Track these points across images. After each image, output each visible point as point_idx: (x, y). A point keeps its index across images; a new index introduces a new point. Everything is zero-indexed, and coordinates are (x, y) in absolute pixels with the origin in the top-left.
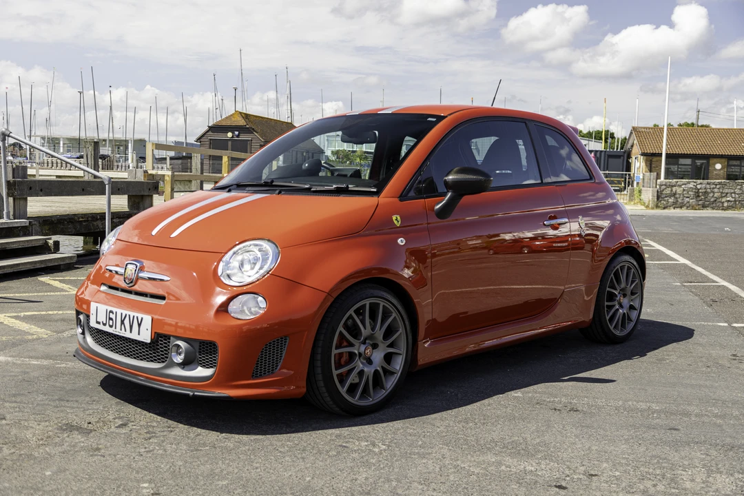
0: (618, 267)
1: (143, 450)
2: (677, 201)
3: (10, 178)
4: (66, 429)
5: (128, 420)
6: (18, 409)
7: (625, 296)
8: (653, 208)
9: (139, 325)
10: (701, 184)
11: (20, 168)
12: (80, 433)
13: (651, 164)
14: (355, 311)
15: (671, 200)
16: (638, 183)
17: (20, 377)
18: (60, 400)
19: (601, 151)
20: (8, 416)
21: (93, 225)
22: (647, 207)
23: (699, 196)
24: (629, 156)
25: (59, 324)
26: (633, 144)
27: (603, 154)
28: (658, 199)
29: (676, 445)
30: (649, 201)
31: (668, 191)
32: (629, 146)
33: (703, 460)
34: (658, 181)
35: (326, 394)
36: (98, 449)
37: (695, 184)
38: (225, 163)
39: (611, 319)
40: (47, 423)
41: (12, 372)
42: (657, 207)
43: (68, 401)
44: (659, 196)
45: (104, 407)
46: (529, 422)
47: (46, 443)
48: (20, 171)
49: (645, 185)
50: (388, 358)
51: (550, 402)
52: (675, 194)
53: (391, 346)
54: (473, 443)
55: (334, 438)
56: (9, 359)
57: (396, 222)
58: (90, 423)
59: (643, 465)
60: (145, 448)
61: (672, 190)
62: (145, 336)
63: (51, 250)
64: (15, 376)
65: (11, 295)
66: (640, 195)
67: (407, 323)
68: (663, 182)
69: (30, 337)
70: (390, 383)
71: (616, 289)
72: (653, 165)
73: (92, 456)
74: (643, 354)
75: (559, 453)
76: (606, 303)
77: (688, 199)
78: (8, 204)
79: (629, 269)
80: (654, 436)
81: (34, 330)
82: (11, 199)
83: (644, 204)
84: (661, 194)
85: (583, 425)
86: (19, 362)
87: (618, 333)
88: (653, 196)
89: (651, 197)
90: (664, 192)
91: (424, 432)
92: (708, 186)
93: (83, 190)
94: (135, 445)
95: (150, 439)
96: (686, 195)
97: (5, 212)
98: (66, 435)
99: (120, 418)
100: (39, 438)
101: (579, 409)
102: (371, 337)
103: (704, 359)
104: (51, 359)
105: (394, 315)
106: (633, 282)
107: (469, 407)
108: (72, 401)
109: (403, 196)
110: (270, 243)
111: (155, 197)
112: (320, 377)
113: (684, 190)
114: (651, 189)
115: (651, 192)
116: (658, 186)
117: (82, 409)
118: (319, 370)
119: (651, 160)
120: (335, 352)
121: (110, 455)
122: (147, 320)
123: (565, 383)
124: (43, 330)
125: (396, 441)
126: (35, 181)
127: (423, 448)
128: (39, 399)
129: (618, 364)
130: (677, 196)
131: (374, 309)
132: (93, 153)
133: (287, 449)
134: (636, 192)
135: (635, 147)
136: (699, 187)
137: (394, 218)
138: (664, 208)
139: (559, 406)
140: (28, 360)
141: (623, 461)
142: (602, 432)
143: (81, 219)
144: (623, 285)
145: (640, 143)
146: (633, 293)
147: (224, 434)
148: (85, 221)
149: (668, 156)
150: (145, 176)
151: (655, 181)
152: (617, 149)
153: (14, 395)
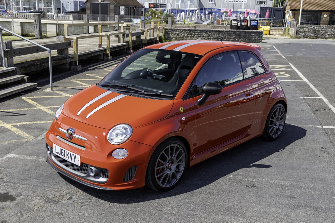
0: (275, 109)
1: (80, 214)
2: (305, 35)
3: (5, 49)
4: (47, 201)
5: (72, 195)
6: (26, 189)
7: (277, 120)
8: (294, 38)
9: (75, 158)
10: (317, 27)
11: (9, 44)
12: (53, 204)
13: (294, 15)
14: (164, 151)
15: (302, 34)
16: (288, 26)
17: (24, 168)
18: (43, 182)
19: (272, 8)
20: (23, 194)
21: (43, 65)
22: (292, 37)
23: (315, 32)
24: (285, 10)
25: (35, 130)
26: (287, 4)
27: (273, 9)
28: (297, 34)
29: (295, 207)
30: (293, 35)
31: (301, 30)
32: (285, 5)
33: (304, 217)
34: (297, 25)
35: (153, 186)
36: (62, 214)
37: (314, 27)
38: (100, 28)
39: (271, 132)
40: (39, 198)
41: (20, 164)
42: (296, 37)
43: (46, 183)
44: (297, 32)
45: (61, 187)
46: (235, 194)
47: (40, 210)
48: (9, 45)
49: (291, 26)
50: (178, 167)
51: (244, 181)
52: (304, 31)
53: (179, 161)
54: (213, 208)
55: (156, 205)
56: (18, 156)
57: (181, 110)
58: (56, 197)
59: (280, 220)
60: (81, 213)
61: (303, 30)
62: (78, 163)
63: (26, 81)
64: (22, 167)
65: (12, 110)
66: (289, 32)
67: (186, 151)
68: (299, 26)
69: (24, 140)
70: (179, 176)
71: (274, 119)
72: (295, 15)
73: (60, 218)
74: (284, 148)
75: (247, 214)
76: (269, 126)
77: (310, 34)
78: (5, 60)
79: (280, 109)
80: (286, 202)
81: (25, 136)
82: (6, 58)
83: (290, 36)
84: (298, 31)
85: (258, 195)
86: (22, 158)
87: (274, 137)
88: (295, 32)
89: (293, 33)
90: (300, 31)
91: (193, 201)
92: (320, 28)
93: (37, 50)
94: (76, 211)
95: (82, 207)
96: (309, 32)
97: (4, 64)
98: (48, 205)
99: (69, 193)
100: (37, 207)
101: (256, 185)
102: (171, 160)
103: (309, 151)
104: (35, 156)
105: (180, 149)
106: (281, 114)
107: (211, 184)
108: (47, 183)
109: (184, 98)
110: (129, 126)
111: (70, 49)
112: (150, 179)
113: (309, 30)
114: (294, 29)
115: (294, 30)
116: (297, 28)
117: (52, 188)
118: (150, 177)
119: (295, 13)
120: (156, 169)
121: (67, 217)
122: (78, 157)
123: (251, 168)
124: (29, 135)
125: (182, 207)
126: (16, 49)
127: (193, 211)
128: (34, 182)
129: (273, 154)
130: (306, 32)
131: (172, 148)
132: (38, 19)
133: (138, 212)
134: (287, 30)
135: (288, 6)
136: (316, 28)
137: (180, 109)
138: (299, 38)
139: (248, 184)
140: (25, 156)
141: (273, 218)
142: (265, 200)
143: (37, 64)
144: (277, 116)
145: (290, 4)
146: (281, 119)
147: (112, 203)
148: (39, 64)
149: (303, 11)
150: (64, 40)
151: (296, 25)
152: (279, 7)
153: (23, 180)
